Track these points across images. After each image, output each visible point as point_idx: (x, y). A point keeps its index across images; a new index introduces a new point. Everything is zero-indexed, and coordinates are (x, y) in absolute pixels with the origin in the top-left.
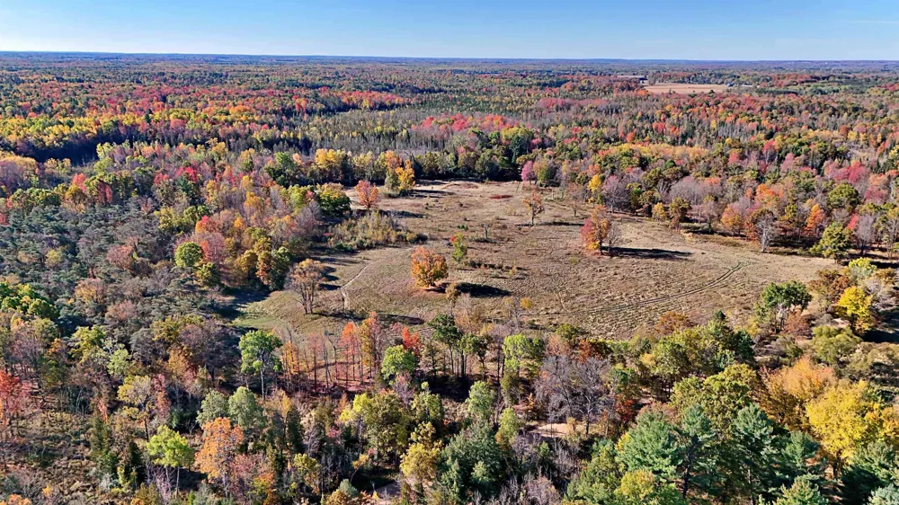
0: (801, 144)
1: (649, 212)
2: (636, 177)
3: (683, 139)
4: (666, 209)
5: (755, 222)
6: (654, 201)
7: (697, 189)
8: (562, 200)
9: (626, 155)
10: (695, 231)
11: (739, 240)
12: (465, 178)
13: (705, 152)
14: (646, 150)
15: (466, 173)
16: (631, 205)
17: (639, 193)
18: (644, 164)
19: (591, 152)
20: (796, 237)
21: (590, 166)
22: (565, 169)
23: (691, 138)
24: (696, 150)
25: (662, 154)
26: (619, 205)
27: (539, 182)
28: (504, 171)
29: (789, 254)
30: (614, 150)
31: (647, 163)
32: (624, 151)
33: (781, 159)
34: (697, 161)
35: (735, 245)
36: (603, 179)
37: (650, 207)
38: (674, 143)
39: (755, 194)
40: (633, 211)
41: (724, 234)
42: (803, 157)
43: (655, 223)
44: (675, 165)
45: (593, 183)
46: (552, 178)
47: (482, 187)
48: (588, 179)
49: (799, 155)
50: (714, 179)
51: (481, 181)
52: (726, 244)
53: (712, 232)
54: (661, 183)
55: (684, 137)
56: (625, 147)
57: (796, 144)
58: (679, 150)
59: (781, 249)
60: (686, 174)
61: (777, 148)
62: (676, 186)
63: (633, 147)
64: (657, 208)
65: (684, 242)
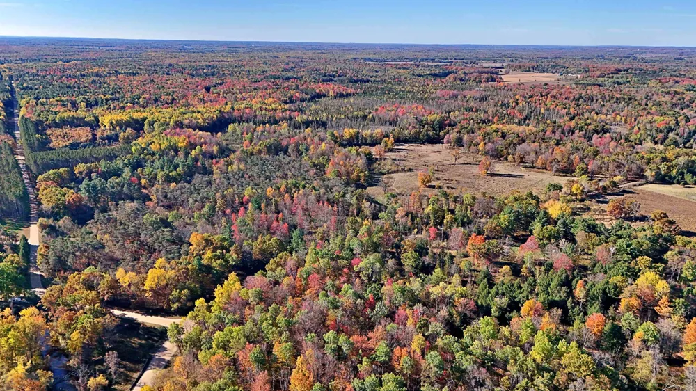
0: (586, 124)
1: (506, 159)
2: (501, 143)
3: (524, 121)
4: (514, 158)
5: (551, 163)
6: (509, 154)
7: (528, 149)
8: (465, 153)
9: (494, 131)
10: (526, 167)
11: (544, 171)
12: (415, 142)
13: (535, 129)
14: (505, 128)
15: (415, 140)
16: (499, 156)
17: (502, 151)
18: (504, 136)
19: (477, 129)
20: (569, 170)
21: (478, 137)
22: (466, 138)
23: (529, 120)
24: (530, 128)
25: (513, 131)
26: (492, 156)
27: (452, 144)
28: (434, 139)
29: (564, 176)
30: (489, 128)
31: (505, 135)
32: (494, 129)
33: (573, 133)
34: (530, 134)
35: (542, 173)
36: (485, 144)
37: (507, 157)
38: (519, 124)
39: (553, 151)
40: (499, 159)
41: (539, 169)
42: (584, 132)
43: (509, 164)
44: (519, 137)
45: (481, 146)
46: (459, 142)
47: (424, 147)
48: (478, 144)
49: (582, 131)
50: (536, 144)
51: (423, 143)
52: (539, 172)
53: (533, 167)
54: (512, 145)
55: (525, 119)
56: (494, 127)
57: (583, 125)
58: (521, 128)
59: (562, 174)
60: (524, 141)
61: (572, 127)
62: (518, 147)
63: (498, 126)
64: (510, 157)
65: (521, 171)
